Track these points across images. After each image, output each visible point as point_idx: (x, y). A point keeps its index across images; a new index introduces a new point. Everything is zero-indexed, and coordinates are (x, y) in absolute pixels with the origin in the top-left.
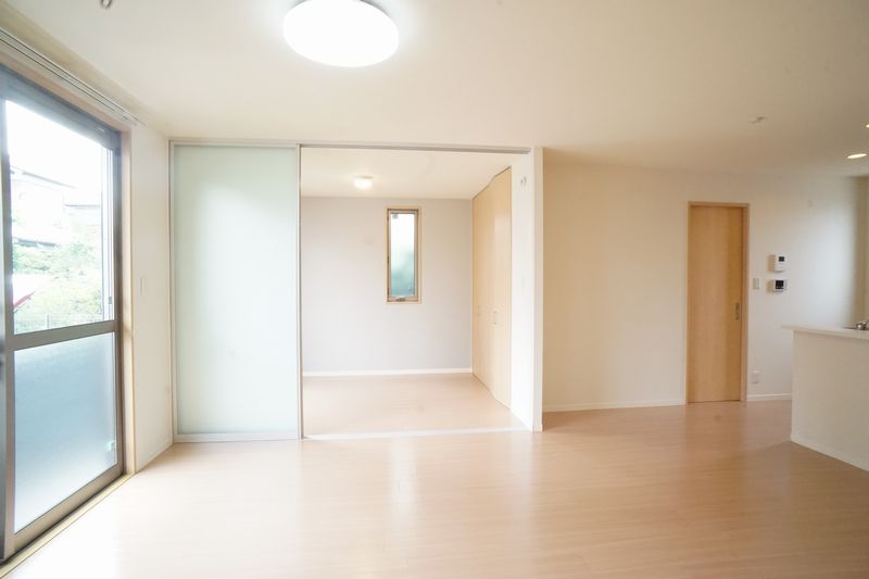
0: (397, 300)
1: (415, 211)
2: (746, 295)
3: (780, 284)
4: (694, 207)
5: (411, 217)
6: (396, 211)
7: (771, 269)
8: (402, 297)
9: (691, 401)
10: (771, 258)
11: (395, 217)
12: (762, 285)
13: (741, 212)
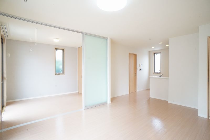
0: (58, 74)
1: (63, 50)
2: (137, 71)
3: (141, 69)
4: (130, 54)
5: (61, 51)
6: (57, 49)
7: (140, 67)
8: (59, 73)
9: (129, 93)
10: (140, 64)
11: (57, 51)
12: (139, 70)
13: (135, 55)
